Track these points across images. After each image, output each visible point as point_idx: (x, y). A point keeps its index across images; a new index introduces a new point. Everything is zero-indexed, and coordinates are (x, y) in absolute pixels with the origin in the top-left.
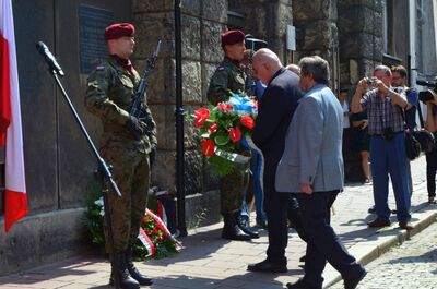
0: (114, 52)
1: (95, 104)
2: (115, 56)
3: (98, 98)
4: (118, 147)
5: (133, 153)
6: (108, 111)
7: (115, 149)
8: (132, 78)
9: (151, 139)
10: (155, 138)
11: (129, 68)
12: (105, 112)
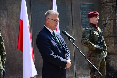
0: (91, 22)
1: (85, 43)
2: (92, 23)
3: (86, 41)
4: (94, 57)
5: (99, 58)
6: (89, 46)
7: (93, 57)
8: (98, 31)
9: (105, 52)
10: (106, 52)
11: (97, 28)
12: (88, 46)
